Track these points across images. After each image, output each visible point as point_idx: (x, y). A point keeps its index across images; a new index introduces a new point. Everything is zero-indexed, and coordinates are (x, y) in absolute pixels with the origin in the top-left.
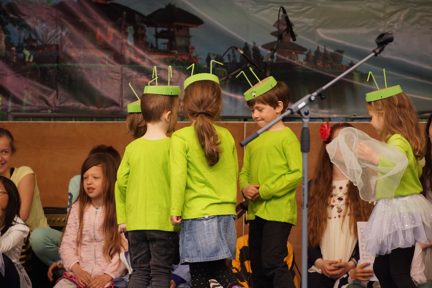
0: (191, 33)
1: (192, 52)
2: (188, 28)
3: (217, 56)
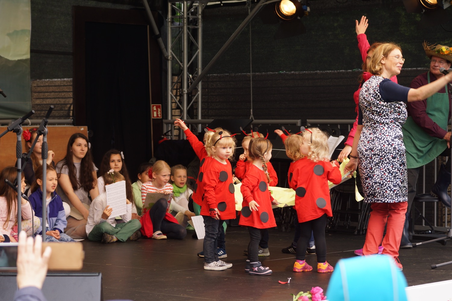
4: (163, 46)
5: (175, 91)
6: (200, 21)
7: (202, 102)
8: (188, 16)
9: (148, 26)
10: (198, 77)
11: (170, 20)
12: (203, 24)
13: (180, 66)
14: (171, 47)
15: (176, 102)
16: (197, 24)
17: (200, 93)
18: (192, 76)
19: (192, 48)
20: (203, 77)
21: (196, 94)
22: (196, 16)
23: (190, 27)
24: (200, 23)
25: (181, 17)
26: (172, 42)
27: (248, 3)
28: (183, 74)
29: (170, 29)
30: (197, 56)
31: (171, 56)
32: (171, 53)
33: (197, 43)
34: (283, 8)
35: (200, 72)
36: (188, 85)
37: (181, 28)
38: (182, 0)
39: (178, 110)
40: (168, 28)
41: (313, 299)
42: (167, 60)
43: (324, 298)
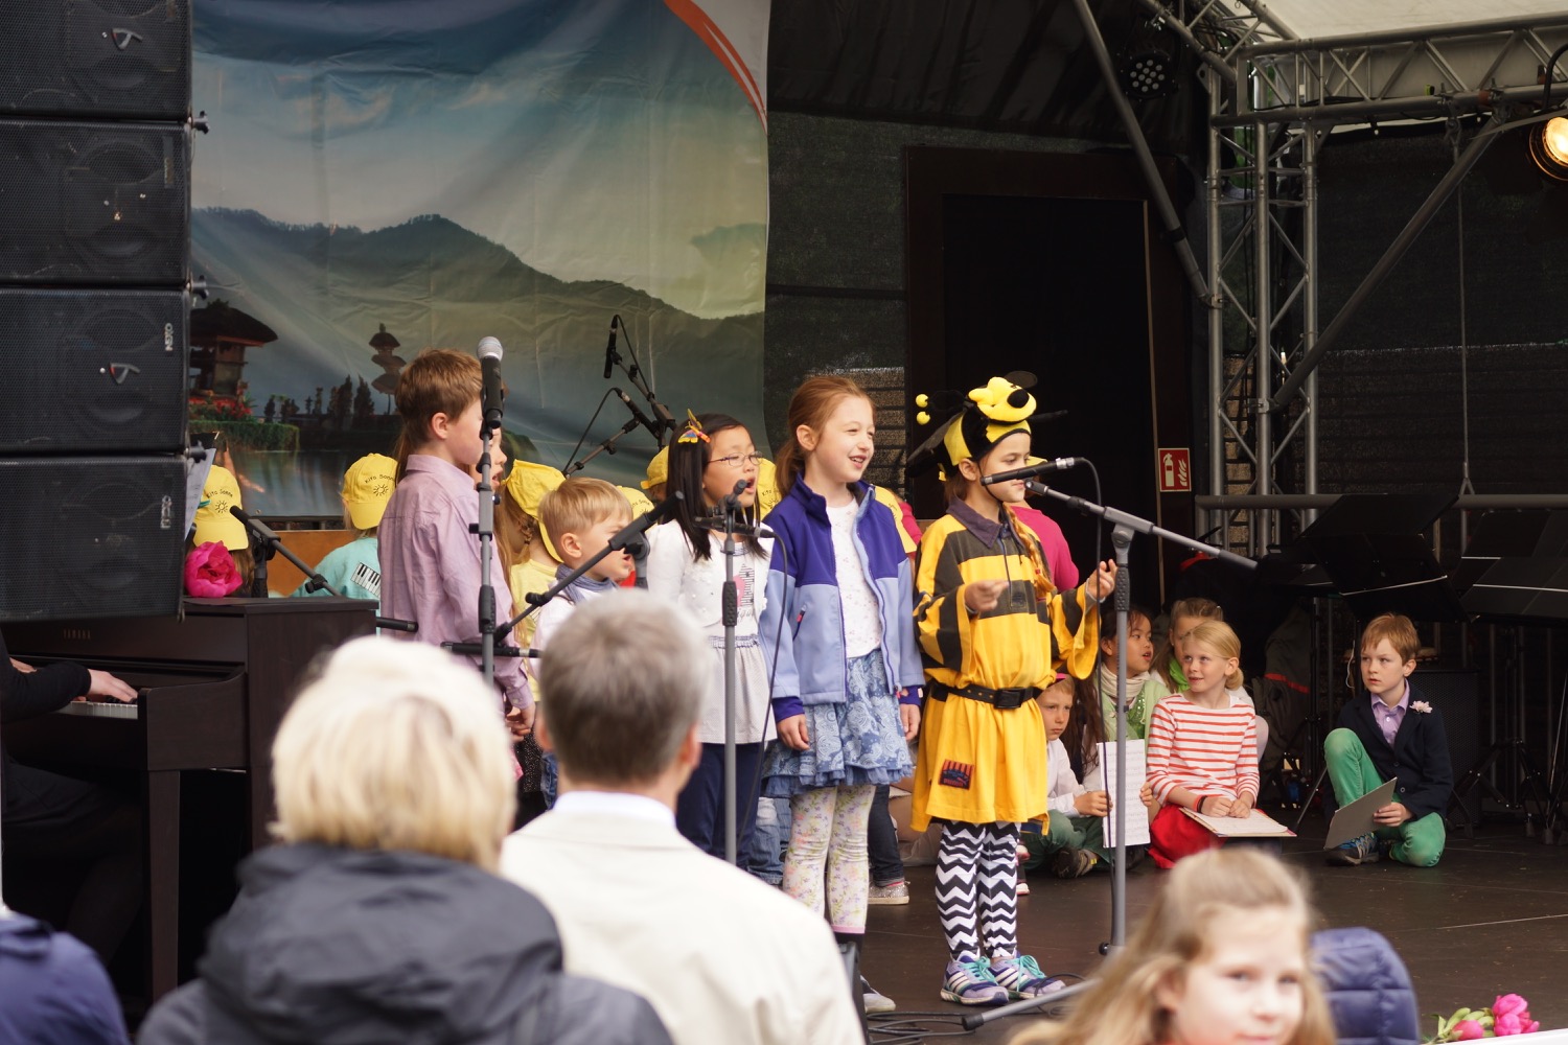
0: (246, 358)
1: (241, 393)
2: (243, 347)
3: (287, 402)
4: (1192, 264)
5: (1237, 402)
6: (1310, 182)
7: (1319, 440)
8: (1273, 170)
9: (1145, 204)
10: (1305, 356)
11: (1214, 183)
12: (1319, 193)
13: (1249, 325)
14: (1220, 268)
15: (1235, 440)
16: (1301, 195)
17: (1311, 410)
18: (1287, 356)
19: (1286, 269)
20: (1327, 363)
21: (1301, 412)
22: (1298, 167)
23: (1276, 202)
24: (1310, 191)
25: (1249, 173)
26: (1223, 252)
27: (1450, 127)
28: (1258, 351)
29: (1215, 212)
30: (1302, 295)
31: (1221, 297)
32: (1220, 285)
33: (1302, 255)
34: (1555, 144)
35: (1311, 343)
36: (1274, 386)
37: (1250, 206)
38: (1251, 120)
39: (1241, 465)
40: (1211, 207)
41: (1496, 1030)
42: (1207, 308)
43: (1532, 1027)
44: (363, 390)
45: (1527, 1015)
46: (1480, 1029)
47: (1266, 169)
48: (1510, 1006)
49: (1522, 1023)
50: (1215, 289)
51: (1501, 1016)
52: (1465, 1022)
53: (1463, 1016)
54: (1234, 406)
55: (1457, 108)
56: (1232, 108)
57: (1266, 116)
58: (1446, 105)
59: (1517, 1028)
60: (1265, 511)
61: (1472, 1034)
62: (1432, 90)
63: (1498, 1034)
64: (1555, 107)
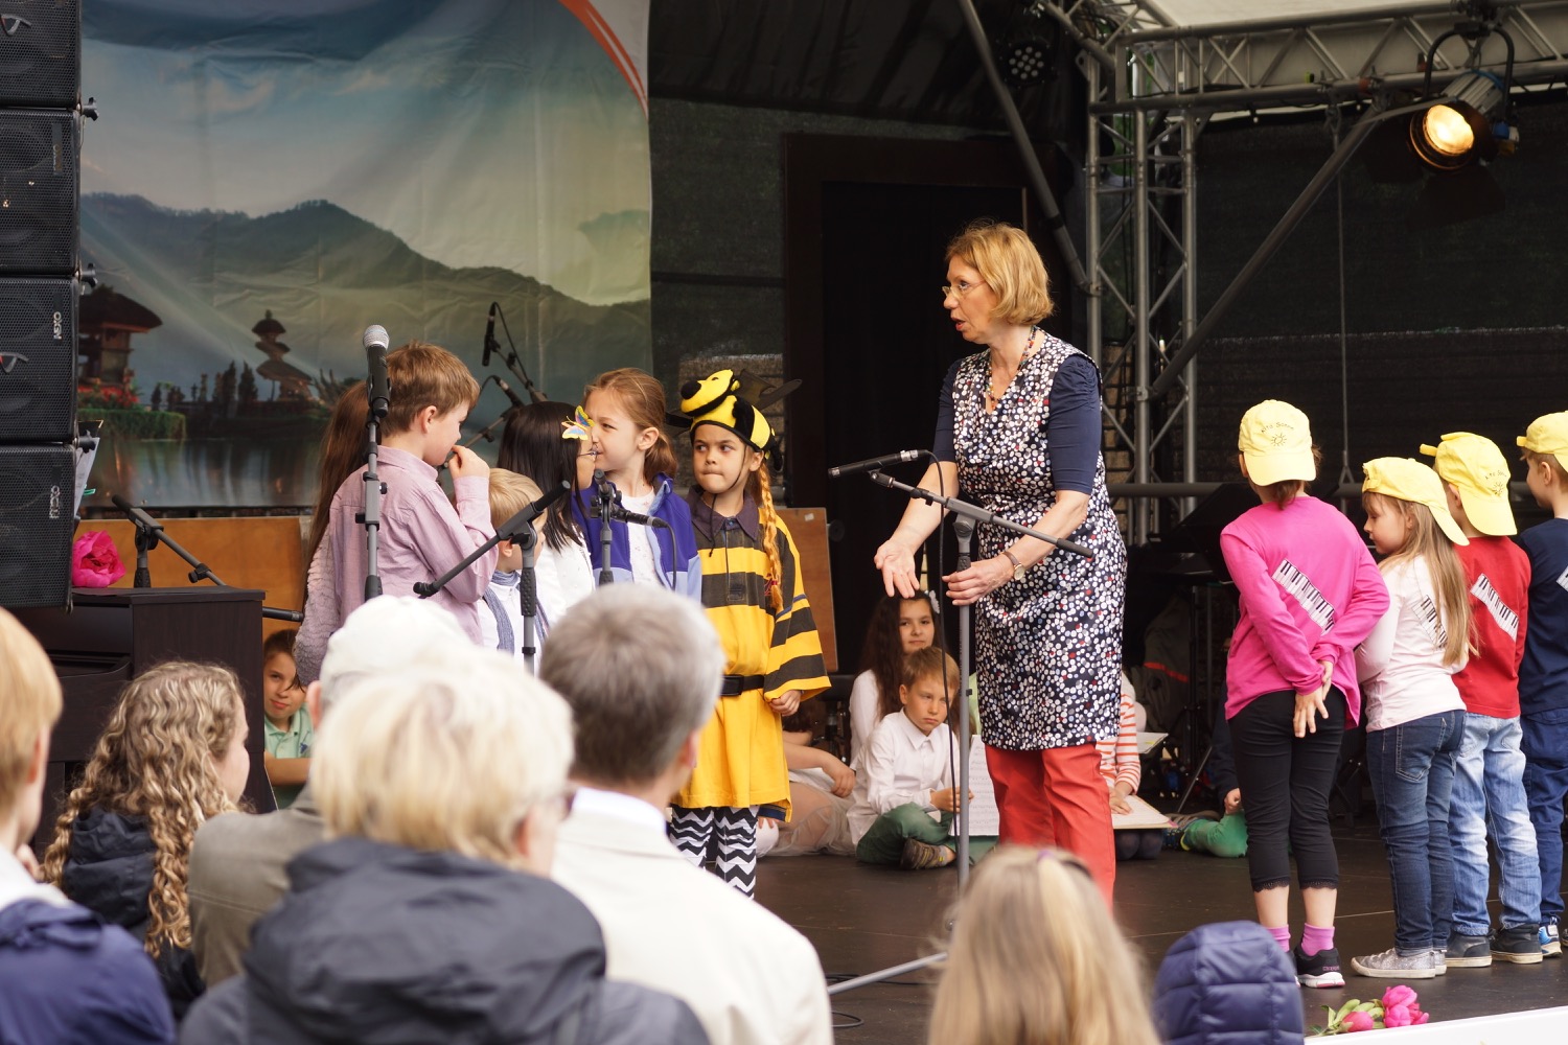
0: (132, 345)
1: (128, 381)
2: (128, 333)
3: (173, 390)
4: (1071, 251)
5: (1115, 391)
6: (1189, 170)
7: (1198, 428)
8: (1151, 157)
9: (1024, 191)
10: (1184, 345)
11: (1093, 170)
12: (1198, 180)
13: (1127, 314)
14: (1099, 255)
15: (1114, 428)
16: (1180, 183)
17: (1190, 398)
18: (1166, 344)
19: (1165, 256)
20: (1204, 349)
21: (1179, 400)
22: (1177, 155)
23: (1155, 189)
25: (1128, 160)
26: (1102, 240)
27: (1330, 115)
28: (1137, 339)
29: (1093, 199)
30: (1181, 283)
31: (1099, 284)
32: (1099, 273)
33: (1181, 243)
34: (1435, 132)
35: (1190, 331)
36: (1153, 374)
37: (1128, 193)
38: (1131, 107)
39: (1122, 454)
40: (1089, 195)
41: (1386, 1021)
42: (1085, 295)
43: (1422, 1019)
44: (247, 376)
45: (1417, 1006)
46: (1371, 1021)
47: (1145, 156)
48: (1400, 997)
49: (1411, 1015)
50: (1094, 277)
51: (1390, 1009)
52: (1355, 1013)
53: (1353, 1008)
54: (1113, 394)
55: (1337, 95)
56: (1110, 96)
57: (1145, 104)
58: (1326, 94)
59: (1406, 1019)
60: (1144, 500)
61: (1362, 1025)
62: (1312, 78)
63: (1388, 1026)
64: (1436, 95)
